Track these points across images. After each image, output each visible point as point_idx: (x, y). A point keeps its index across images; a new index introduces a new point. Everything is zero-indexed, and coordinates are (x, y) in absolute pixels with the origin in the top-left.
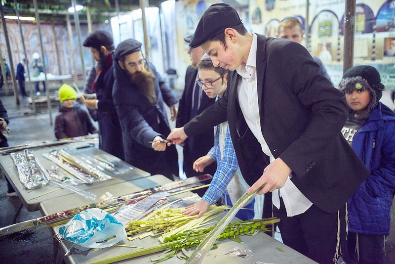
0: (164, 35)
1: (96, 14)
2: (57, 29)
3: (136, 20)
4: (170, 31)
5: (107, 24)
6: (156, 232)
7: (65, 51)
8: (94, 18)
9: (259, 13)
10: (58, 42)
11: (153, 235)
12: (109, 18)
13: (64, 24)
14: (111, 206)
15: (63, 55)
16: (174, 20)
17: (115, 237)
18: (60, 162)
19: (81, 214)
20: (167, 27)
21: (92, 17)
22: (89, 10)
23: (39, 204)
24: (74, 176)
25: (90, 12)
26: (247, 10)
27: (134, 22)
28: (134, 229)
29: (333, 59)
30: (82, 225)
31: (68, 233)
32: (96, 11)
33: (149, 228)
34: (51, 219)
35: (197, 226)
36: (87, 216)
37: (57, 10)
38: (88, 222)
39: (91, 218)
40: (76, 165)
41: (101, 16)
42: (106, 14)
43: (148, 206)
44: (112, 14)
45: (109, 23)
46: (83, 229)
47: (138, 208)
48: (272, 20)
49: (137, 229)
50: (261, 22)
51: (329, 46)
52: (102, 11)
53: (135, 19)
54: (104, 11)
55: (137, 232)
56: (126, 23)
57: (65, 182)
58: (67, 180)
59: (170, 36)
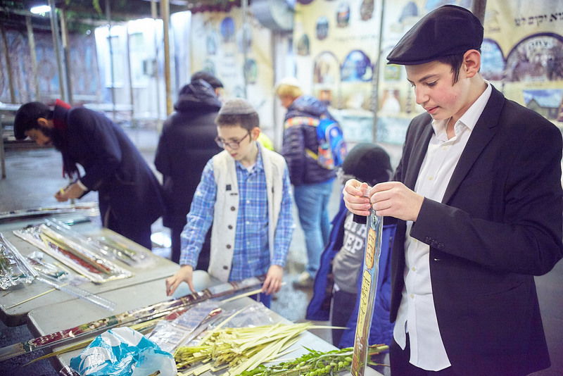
0: (174, 59)
1: (73, 20)
2: (9, 35)
3: (132, 35)
4: (181, 54)
5: (89, 36)
6: (217, 364)
7: (21, 68)
8: (70, 25)
9: (306, 41)
10: (11, 55)
11: (214, 370)
12: (92, 27)
13: (23, 30)
14: (140, 320)
15: (18, 75)
16: (189, 41)
17: (159, 372)
18: (44, 245)
19: (104, 336)
20: (177, 48)
21: (67, 24)
22: (64, 13)
23: (26, 315)
24: (71, 269)
25: (65, 17)
26: (290, 36)
27: (129, 36)
28: (185, 361)
29: (402, 110)
30: (106, 355)
31: (87, 368)
32: (73, 17)
33: (206, 358)
34: (51, 341)
35: (275, 355)
36: (113, 339)
37: (10, 7)
38: (116, 350)
39: (119, 344)
40: (71, 251)
41: (80, 24)
42: (89, 21)
43: (197, 321)
44: (98, 23)
45: (92, 35)
46: (109, 361)
47: (182, 325)
48: (324, 53)
49: (190, 360)
50: (308, 53)
51: (396, 93)
52: (82, 17)
53: (130, 33)
54: (86, 18)
55: (189, 365)
56: (117, 37)
57: (61, 280)
58: (63, 276)
59: (181, 62)
